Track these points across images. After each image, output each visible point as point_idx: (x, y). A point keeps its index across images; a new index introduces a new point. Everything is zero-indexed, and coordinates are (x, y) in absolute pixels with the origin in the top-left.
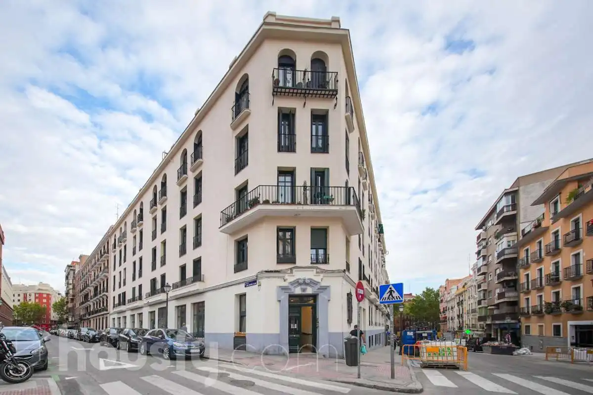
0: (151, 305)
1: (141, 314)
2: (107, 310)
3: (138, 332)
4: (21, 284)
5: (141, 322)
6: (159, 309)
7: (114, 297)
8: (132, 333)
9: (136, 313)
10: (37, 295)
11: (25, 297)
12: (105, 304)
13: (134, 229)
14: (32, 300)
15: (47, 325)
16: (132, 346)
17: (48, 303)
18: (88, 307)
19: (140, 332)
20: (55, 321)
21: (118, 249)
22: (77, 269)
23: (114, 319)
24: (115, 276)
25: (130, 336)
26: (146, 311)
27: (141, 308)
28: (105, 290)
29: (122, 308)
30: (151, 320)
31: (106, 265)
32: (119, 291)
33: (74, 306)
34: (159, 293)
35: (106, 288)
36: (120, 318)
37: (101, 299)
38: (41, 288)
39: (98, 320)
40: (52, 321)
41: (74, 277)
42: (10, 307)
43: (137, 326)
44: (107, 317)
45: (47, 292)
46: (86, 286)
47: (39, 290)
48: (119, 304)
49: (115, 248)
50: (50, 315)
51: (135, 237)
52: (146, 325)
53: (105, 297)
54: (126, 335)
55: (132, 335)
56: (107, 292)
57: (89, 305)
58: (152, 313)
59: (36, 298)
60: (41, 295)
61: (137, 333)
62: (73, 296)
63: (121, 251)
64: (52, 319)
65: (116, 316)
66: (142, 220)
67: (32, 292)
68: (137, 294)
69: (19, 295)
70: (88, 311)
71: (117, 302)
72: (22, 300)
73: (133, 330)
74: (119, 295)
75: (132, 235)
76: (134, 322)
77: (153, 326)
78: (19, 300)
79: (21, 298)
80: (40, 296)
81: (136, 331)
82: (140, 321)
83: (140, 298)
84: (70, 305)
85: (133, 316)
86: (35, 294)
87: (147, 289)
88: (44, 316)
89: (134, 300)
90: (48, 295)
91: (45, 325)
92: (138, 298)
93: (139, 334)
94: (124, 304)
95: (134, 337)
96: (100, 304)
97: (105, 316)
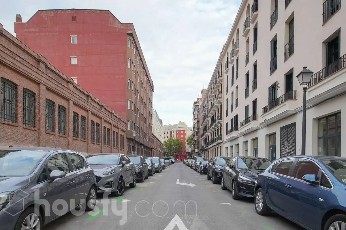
0: (269, 124)
1: (255, 140)
2: (221, 139)
3: (251, 163)
4: (169, 124)
5: (256, 150)
6: (282, 129)
7: (227, 124)
8: (242, 165)
9: (249, 138)
10: (178, 132)
11: (171, 135)
12: (219, 133)
13: (247, 29)
14: (175, 136)
15: (184, 156)
16: (240, 190)
17: (184, 138)
18: (207, 138)
19: (255, 163)
20: (189, 153)
21: (230, 66)
22: (200, 104)
23: (227, 148)
24: (227, 100)
25: (238, 170)
26: (262, 135)
27: (256, 131)
28: (220, 117)
29: (235, 134)
30: (270, 147)
31: (220, 90)
32: (232, 115)
33: (198, 138)
34: (282, 102)
35: (220, 115)
36: (232, 147)
37: (216, 128)
38: (180, 126)
39: (214, 150)
40: (187, 153)
41: (198, 111)
42: (160, 142)
43: (250, 154)
44: (221, 147)
45: (183, 129)
46: (206, 116)
47: (179, 127)
48: (232, 130)
49: (228, 67)
50: (185, 148)
51: (248, 41)
52: (263, 153)
53: (219, 125)
54: (232, 168)
55: (241, 170)
56: (221, 119)
57: (207, 136)
58: (271, 136)
59: (177, 134)
60: (180, 131)
61: (250, 166)
62: (198, 129)
63: (233, 68)
64: (187, 151)
65: (228, 145)
66: (257, 11)
67: (175, 130)
68: (251, 113)
69: (168, 133)
70: (207, 141)
71: (229, 128)
72: (169, 137)
73: (244, 159)
74: (232, 120)
75: (245, 40)
76: (247, 151)
77: (272, 155)
78: (168, 137)
79: (169, 135)
80: (179, 133)
81: (248, 162)
82: (254, 149)
83: (255, 117)
84: (196, 138)
85: (246, 142)
86: (177, 131)
87: (263, 102)
88: (182, 149)
89: (247, 121)
90: (184, 131)
91: (182, 156)
92: (251, 118)
93: (253, 167)
94: (237, 129)
95: (245, 172)
96: (215, 133)
97: (220, 145)
